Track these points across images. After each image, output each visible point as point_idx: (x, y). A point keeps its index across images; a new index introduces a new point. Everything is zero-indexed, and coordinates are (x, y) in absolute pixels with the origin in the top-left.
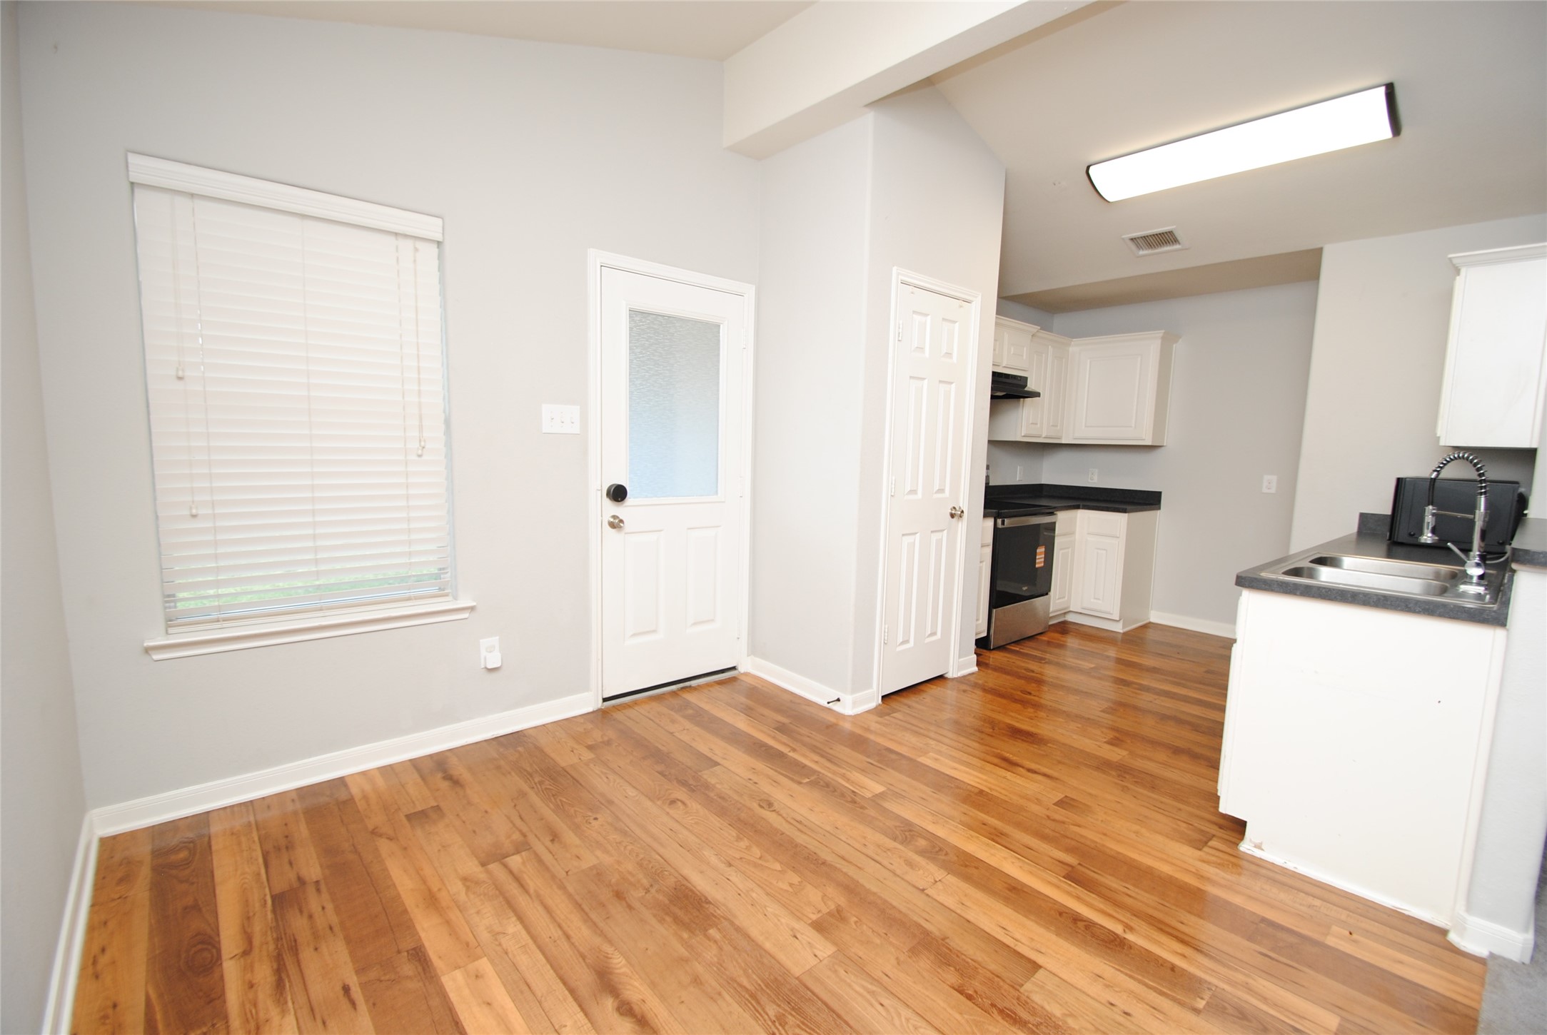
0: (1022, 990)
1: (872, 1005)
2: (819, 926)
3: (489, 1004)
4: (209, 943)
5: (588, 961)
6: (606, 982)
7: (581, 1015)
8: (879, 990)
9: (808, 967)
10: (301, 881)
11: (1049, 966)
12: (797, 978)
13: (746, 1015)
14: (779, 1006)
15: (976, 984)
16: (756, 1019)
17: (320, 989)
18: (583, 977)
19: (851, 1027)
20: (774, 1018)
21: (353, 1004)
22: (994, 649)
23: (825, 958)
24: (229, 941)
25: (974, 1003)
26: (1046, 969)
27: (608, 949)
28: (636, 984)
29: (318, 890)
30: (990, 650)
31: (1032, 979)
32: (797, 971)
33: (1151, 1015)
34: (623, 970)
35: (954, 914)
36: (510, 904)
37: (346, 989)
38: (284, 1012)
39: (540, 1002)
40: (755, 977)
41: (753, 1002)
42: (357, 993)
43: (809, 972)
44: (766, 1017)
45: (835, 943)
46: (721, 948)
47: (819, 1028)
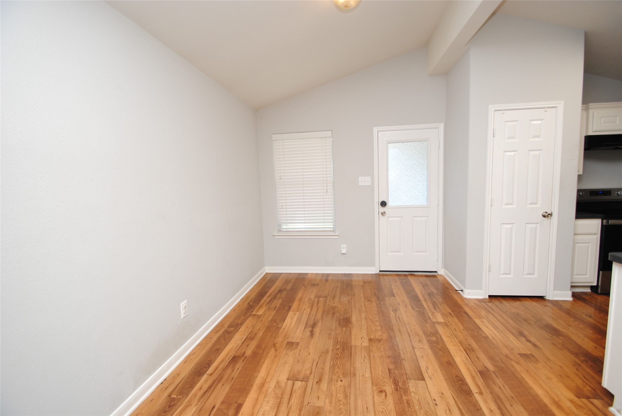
0: (409, 381)
1: (361, 359)
2: (370, 340)
3: (292, 319)
4: (266, 293)
5: (315, 321)
6: (314, 326)
7: (303, 328)
8: (368, 358)
9: (356, 345)
10: (285, 288)
11: (428, 383)
12: (351, 345)
13: (332, 345)
14: (340, 347)
15: (397, 372)
16: (333, 346)
17: (273, 305)
18: (311, 322)
19: (351, 359)
20: (336, 348)
21: (275, 310)
22: (601, 294)
23: (363, 345)
24: (268, 294)
25: (389, 374)
26: (425, 382)
27: (320, 321)
28: (318, 329)
29: (286, 291)
30: (598, 294)
31: (417, 381)
32: (353, 344)
33: (445, 410)
34: (319, 326)
35: (415, 357)
36: (312, 306)
37: (276, 307)
38: (266, 306)
39: (300, 323)
40: (342, 340)
41: (336, 343)
42: (276, 309)
43: (355, 346)
44: (335, 347)
45: (370, 345)
46: (342, 332)
47: (344, 355)
